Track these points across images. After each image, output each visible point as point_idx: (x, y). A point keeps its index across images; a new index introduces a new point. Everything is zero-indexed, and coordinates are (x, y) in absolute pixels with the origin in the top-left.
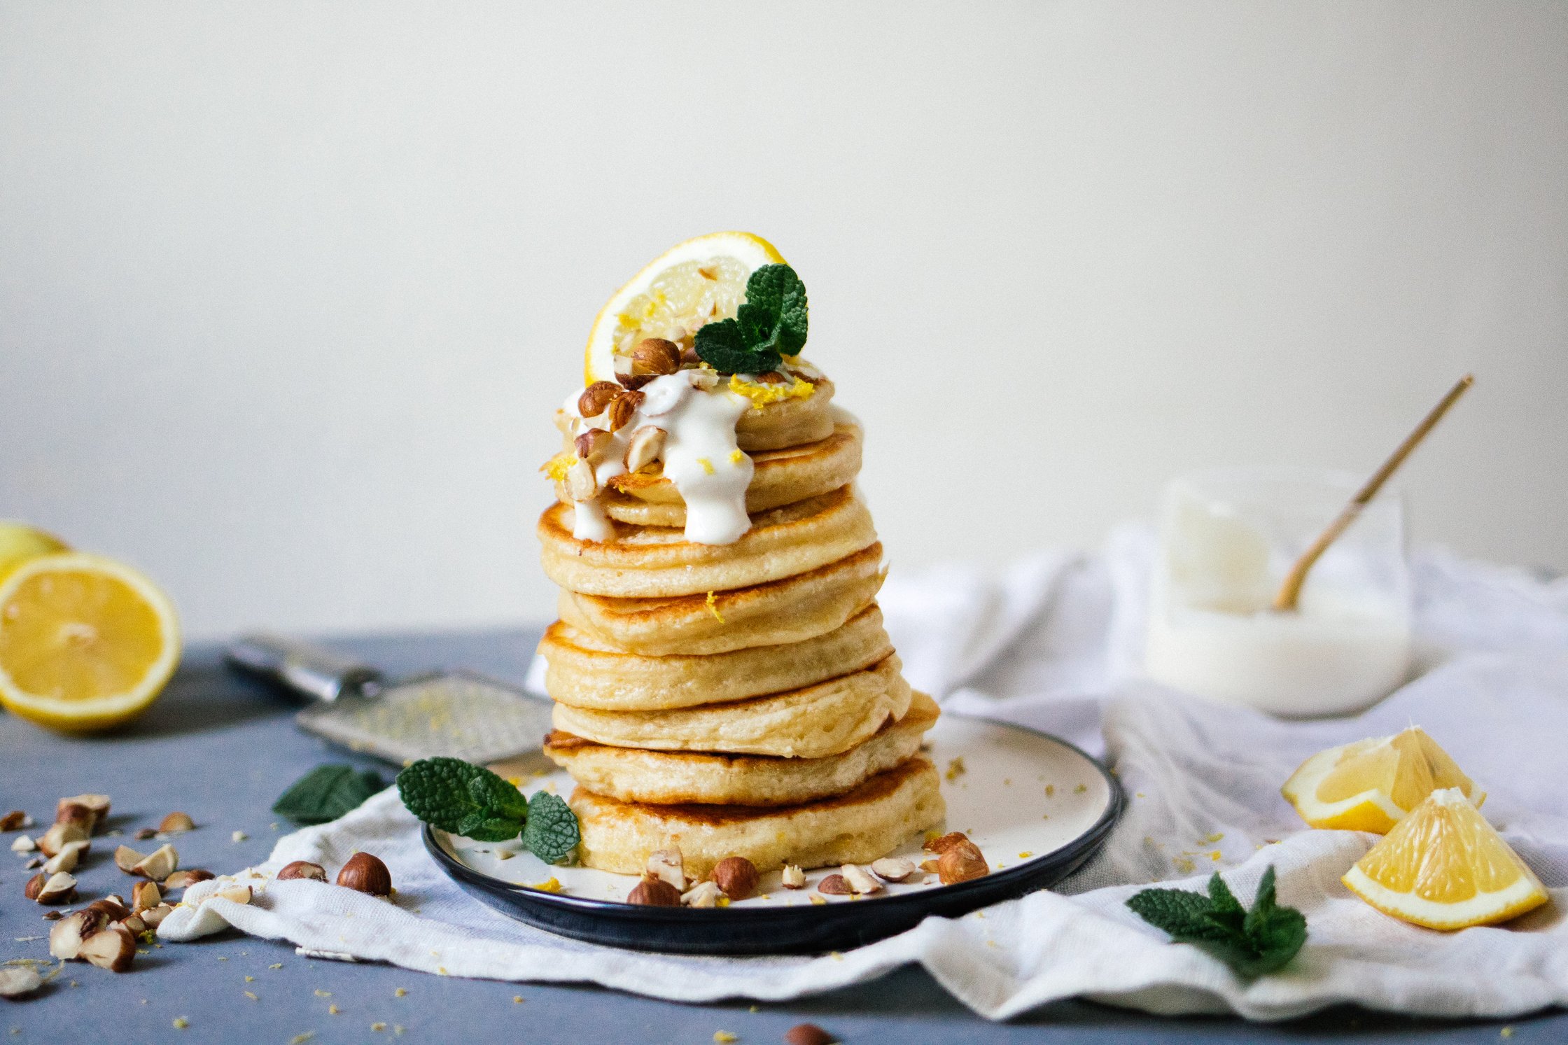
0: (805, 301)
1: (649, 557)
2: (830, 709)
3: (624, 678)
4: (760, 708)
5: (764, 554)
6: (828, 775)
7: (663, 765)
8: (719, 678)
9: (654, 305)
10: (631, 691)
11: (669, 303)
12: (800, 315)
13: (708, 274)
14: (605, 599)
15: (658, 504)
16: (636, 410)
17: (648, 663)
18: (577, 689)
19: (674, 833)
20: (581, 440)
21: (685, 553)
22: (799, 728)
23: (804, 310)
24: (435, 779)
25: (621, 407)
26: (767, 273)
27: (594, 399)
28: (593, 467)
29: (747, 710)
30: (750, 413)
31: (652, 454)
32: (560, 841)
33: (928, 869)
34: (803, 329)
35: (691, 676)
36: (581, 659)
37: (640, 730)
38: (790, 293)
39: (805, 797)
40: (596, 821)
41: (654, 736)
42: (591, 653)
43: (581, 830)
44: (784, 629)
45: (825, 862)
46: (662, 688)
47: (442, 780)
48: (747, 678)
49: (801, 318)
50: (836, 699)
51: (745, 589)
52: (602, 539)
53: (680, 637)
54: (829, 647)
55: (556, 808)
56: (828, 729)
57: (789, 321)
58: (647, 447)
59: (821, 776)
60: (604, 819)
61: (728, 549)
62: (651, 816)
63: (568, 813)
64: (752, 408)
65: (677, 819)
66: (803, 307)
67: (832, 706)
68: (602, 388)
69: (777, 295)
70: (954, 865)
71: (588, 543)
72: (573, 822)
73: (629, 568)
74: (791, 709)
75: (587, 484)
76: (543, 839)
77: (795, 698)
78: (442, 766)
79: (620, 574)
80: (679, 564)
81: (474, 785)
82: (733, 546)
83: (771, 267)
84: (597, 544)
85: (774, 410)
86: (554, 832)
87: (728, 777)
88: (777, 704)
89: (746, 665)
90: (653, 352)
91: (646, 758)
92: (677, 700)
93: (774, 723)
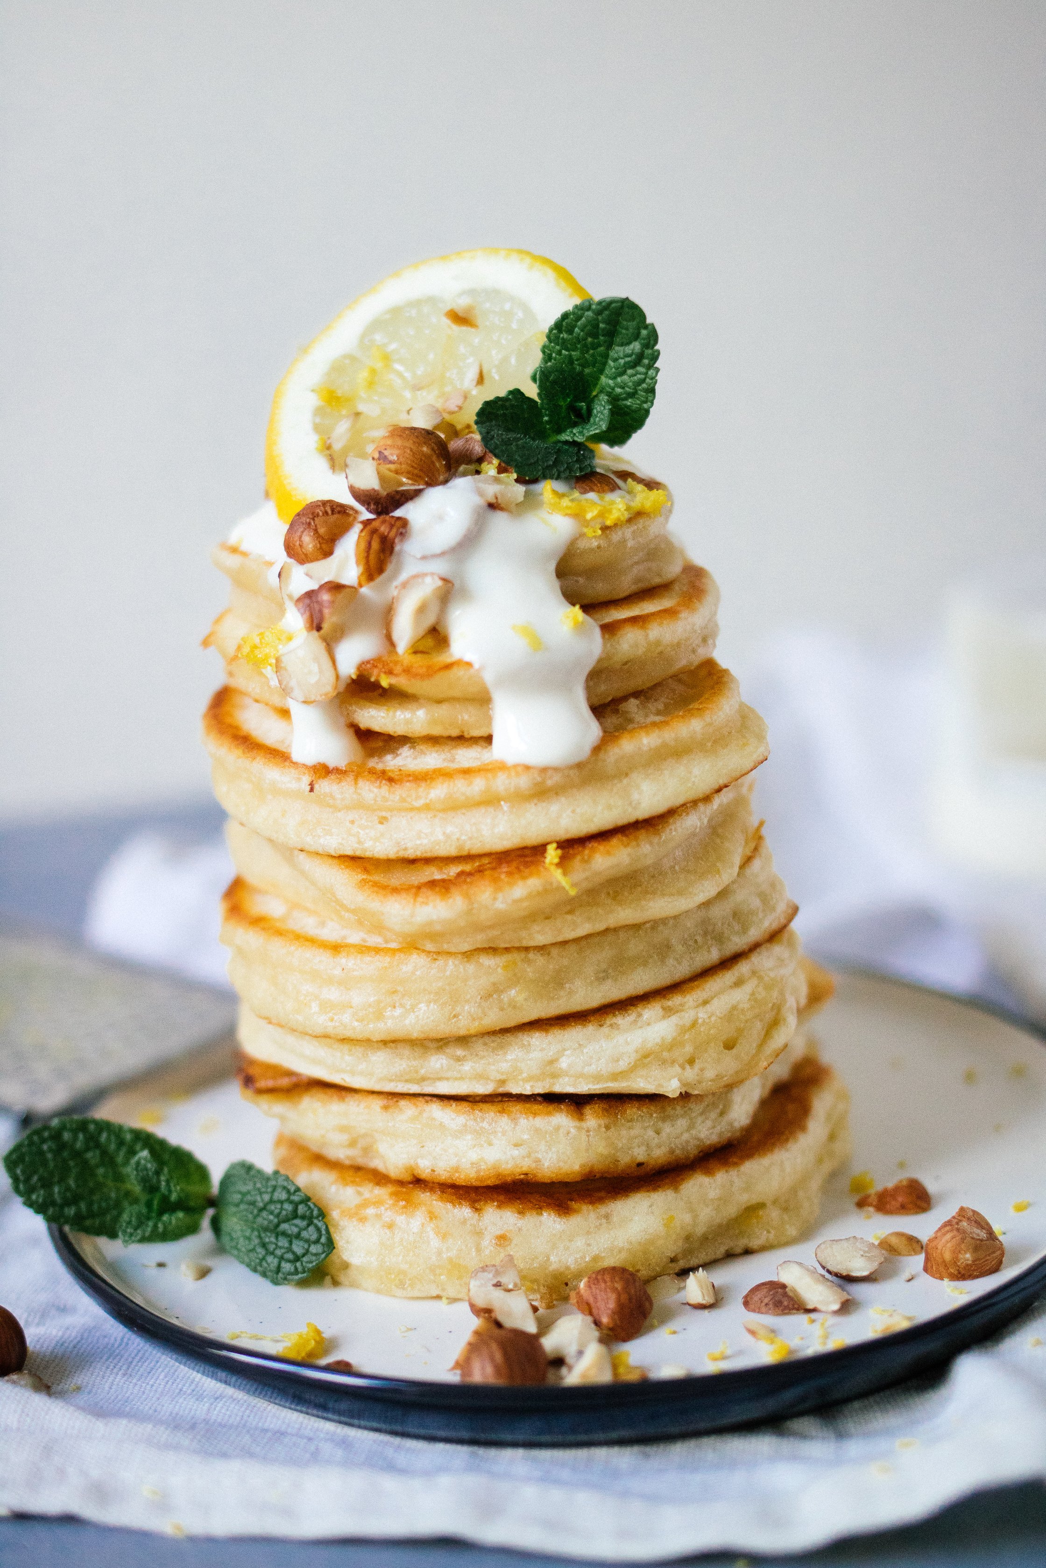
0: (655, 357)
1: (438, 792)
2: (731, 1014)
3: (400, 988)
4: (622, 1020)
5: (627, 775)
6: (722, 1114)
7: (471, 1123)
8: (559, 981)
9: (373, 372)
10: (413, 1008)
11: (398, 367)
12: (643, 381)
13: (460, 318)
14: (355, 861)
15: (439, 702)
16: (397, 548)
17: (441, 962)
18: (315, 1007)
19: (499, 1233)
20: (307, 601)
21: (501, 783)
22: (689, 1049)
23: (651, 372)
24: (65, 1154)
25: (375, 545)
26: (589, 314)
27: (316, 531)
28: (330, 644)
29: (601, 1026)
30: (582, 544)
31: (430, 620)
32: (298, 1248)
33: (895, 1251)
34: (646, 402)
35: (515, 980)
36: (321, 960)
37: (422, 1067)
38: (629, 343)
39: (693, 1152)
40: (357, 1214)
41: (449, 1074)
42: (336, 948)
43: (332, 1230)
44: (663, 895)
45: (727, 1250)
46: (467, 1001)
47: (77, 1155)
48: (602, 976)
49: (644, 385)
50: (740, 996)
51: (603, 836)
52: (346, 763)
53: (502, 921)
54: (718, 912)
55: (284, 1196)
56: (729, 1045)
57: (618, 390)
58: (422, 610)
59: (713, 1115)
60: (371, 1211)
61: (572, 773)
62: (454, 1206)
63: (307, 1205)
64: (582, 535)
65: (499, 1207)
66: (650, 367)
67: (734, 1008)
68: (326, 513)
69: (602, 349)
70: (956, 1252)
71: (323, 771)
72: (317, 1218)
73: (400, 810)
74: (674, 1019)
75: (321, 671)
76: (264, 1245)
77: (676, 1000)
78: (75, 1132)
79: (383, 820)
80: (490, 801)
81: (138, 1163)
82: (579, 766)
83: (600, 303)
84: (337, 771)
85: (616, 537)
86: (284, 1234)
87: (584, 1137)
88: (650, 1012)
89: (602, 955)
90: (411, 450)
91: (436, 1110)
92: (494, 1019)
93: (650, 1045)
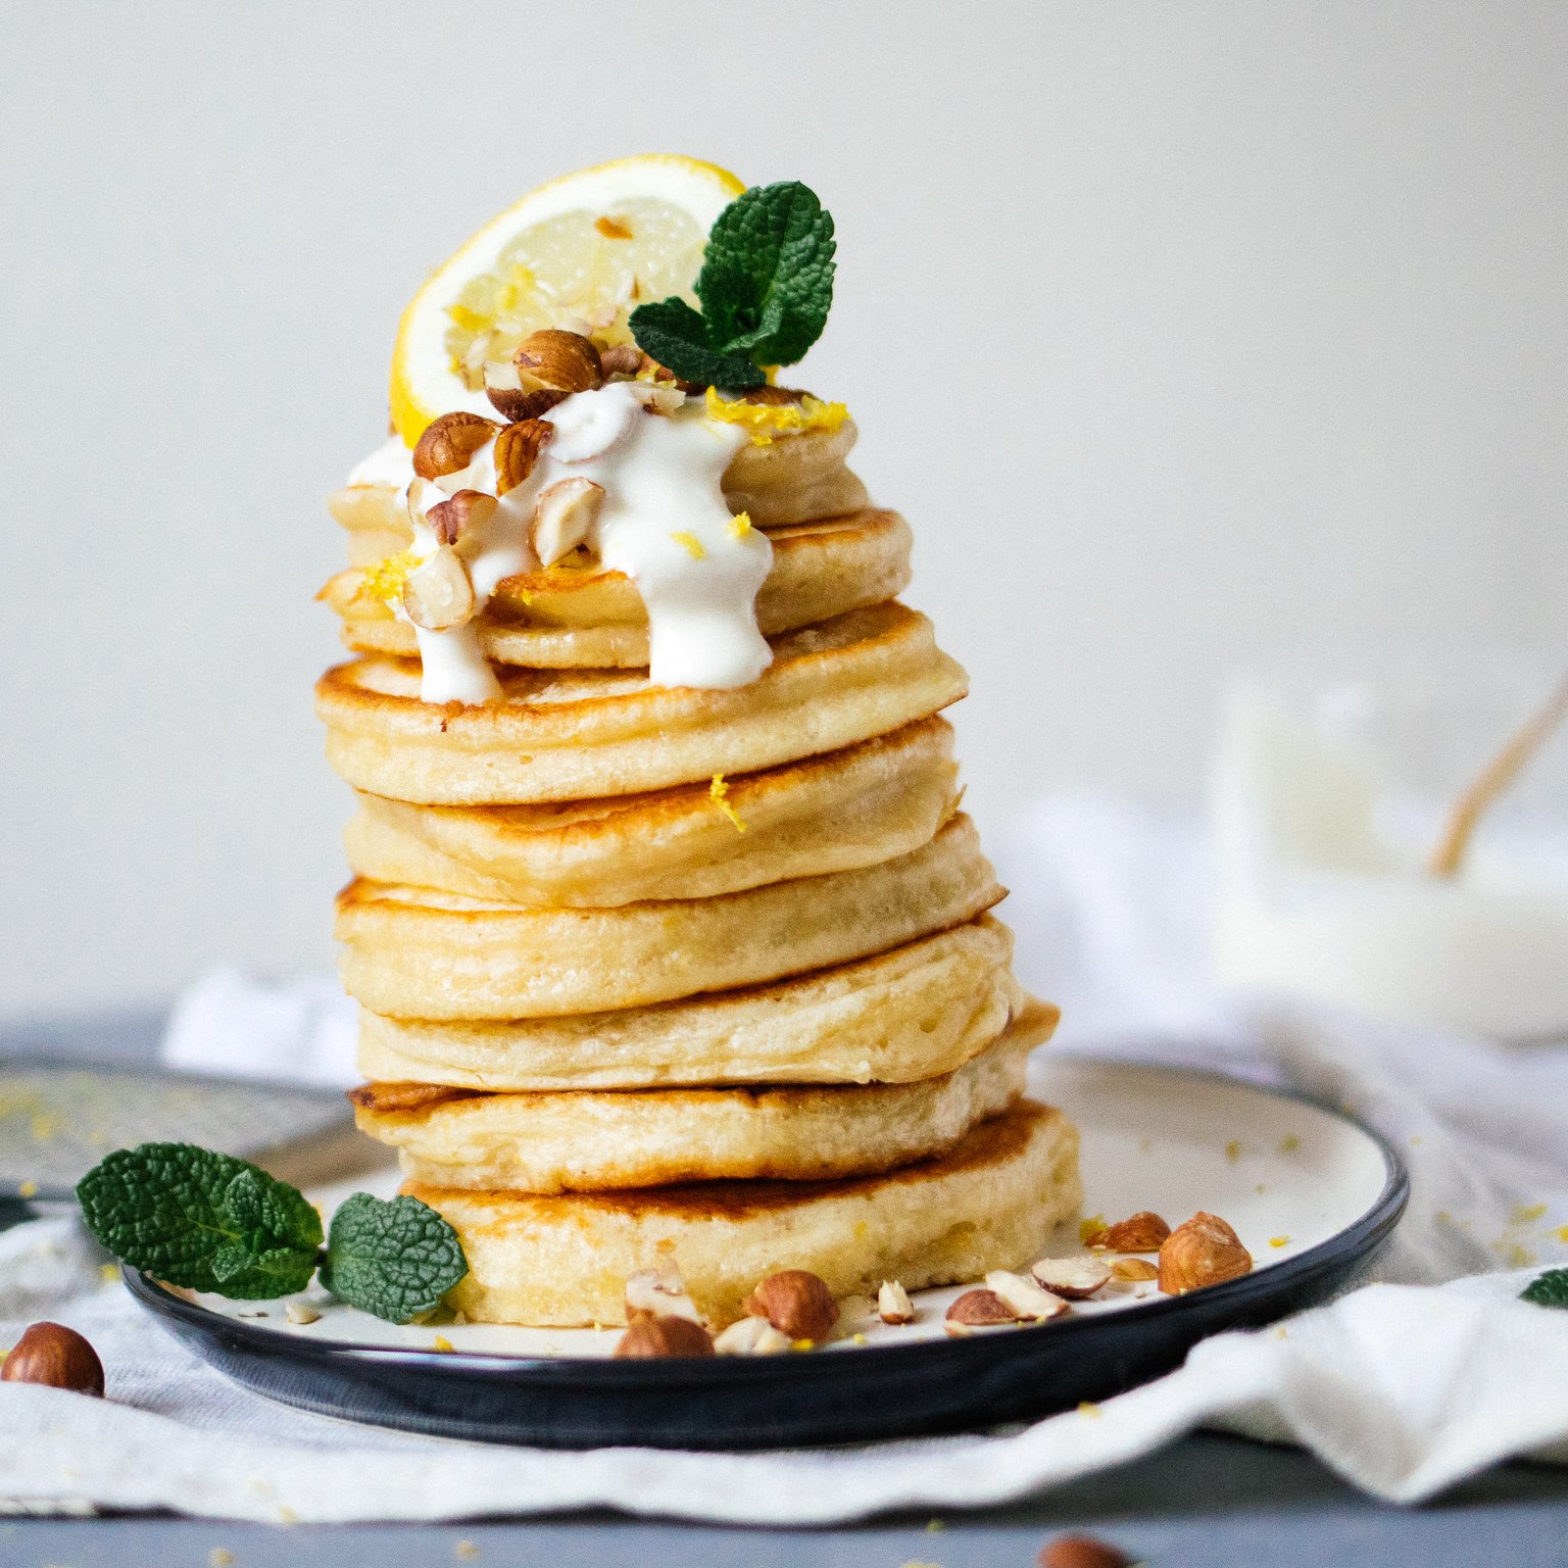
0: (831, 252)
1: (588, 722)
2: (928, 992)
3: (545, 953)
4: (803, 994)
5: (803, 703)
6: (922, 1118)
7: (628, 1113)
8: (727, 944)
9: (514, 290)
10: (560, 977)
11: (542, 285)
12: (818, 280)
13: (613, 229)
14: (493, 810)
15: (589, 627)
16: (541, 452)
17: (592, 921)
18: (447, 984)
19: (663, 1238)
20: (440, 512)
21: (660, 709)
22: (880, 1027)
23: (827, 269)
24: (149, 1186)
25: (517, 447)
26: (757, 204)
27: (449, 441)
28: (466, 560)
29: (778, 1000)
30: (751, 454)
31: (577, 533)
32: (425, 1274)
33: (1126, 1274)
34: (822, 306)
35: (677, 941)
36: (456, 930)
37: (571, 1055)
38: (800, 238)
39: (889, 1158)
40: (497, 1231)
41: (602, 1062)
42: (471, 916)
43: (465, 1251)
44: (847, 842)
45: (929, 1278)
46: (623, 966)
47: (163, 1188)
48: (779, 940)
49: (820, 285)
50: (939, 971)
51: (777, 770)
52: (483, 699)
53: (663, 865)
54: (914, 878)
55: (410, 1216)
56: (928, 1027)
57: (791, 294)
58: (569, 519)
59: (911, 1118)
60: (512, 1226)
61: (739, 697)
62: (609, 1213)
63: (436, 1223)
64: (751, 444)
65: (661, 1212)
66: (826, 263)
67: (932, 984)
68: (461, 423)
69: (771, 247)
70: (1193, 1257)
71: (456, 709)
72: (449, 1238)
73: (545, 747)
74: (862, 993)
75: (455, 592)
76: (385, 1276)
77: (865, 973)
78: (161, 1160)
79: (527, 760)
80: (646, 731)
81: (237, 1187)
82: (749, 689)
83: (768, 190)
84: (474, 708)
85: (790, 448)
86: (409, 1260)
87: (759, 1124)
88: (835, 985)
89: (775, 913)
90: (558, 351)
91: (588, 1104)
92: (654, 987)
93: (834, 1021)
